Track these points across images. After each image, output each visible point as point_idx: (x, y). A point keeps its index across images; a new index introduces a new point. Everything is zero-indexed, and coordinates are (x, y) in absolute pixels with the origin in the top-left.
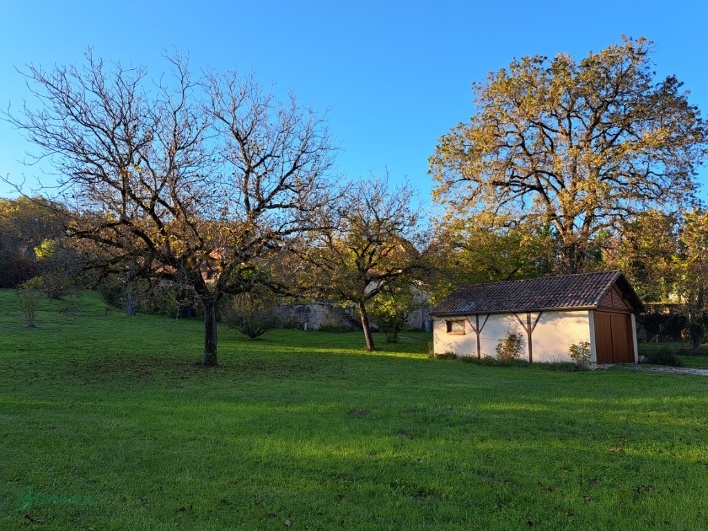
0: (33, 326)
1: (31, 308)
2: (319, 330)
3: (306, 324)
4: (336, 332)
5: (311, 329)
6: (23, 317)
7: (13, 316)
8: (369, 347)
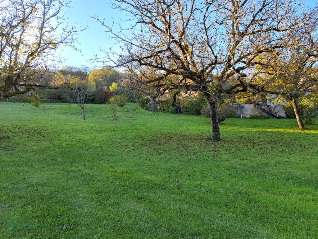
0: (116, 119)
1: (114, 111)
2: (250, 118)
3: (241, 115)
4: (260, 119)
5: (245, 118)
6: (111, 115)
7: (107, 114)
8: (300, 127)
